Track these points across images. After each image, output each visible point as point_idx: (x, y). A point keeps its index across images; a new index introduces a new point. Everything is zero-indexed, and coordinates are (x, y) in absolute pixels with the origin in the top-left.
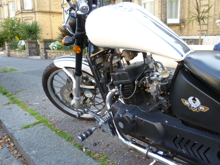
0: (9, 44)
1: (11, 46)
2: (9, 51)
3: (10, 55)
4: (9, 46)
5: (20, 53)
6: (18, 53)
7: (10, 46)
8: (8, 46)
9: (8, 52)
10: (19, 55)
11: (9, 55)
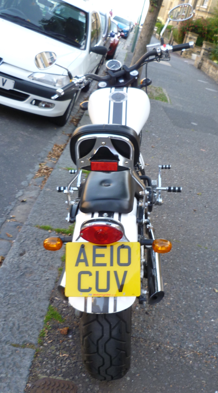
0: (209, 47)
1: (210, 53)
2: (202, 60)
3: (202, 67)
4: (207, 52)
5: (214, 71)
6: (212, 69)
7: (209, 51)
8: (205, 49)
9: (201, 62)
10: (211, 73)
11: (200, 67)
